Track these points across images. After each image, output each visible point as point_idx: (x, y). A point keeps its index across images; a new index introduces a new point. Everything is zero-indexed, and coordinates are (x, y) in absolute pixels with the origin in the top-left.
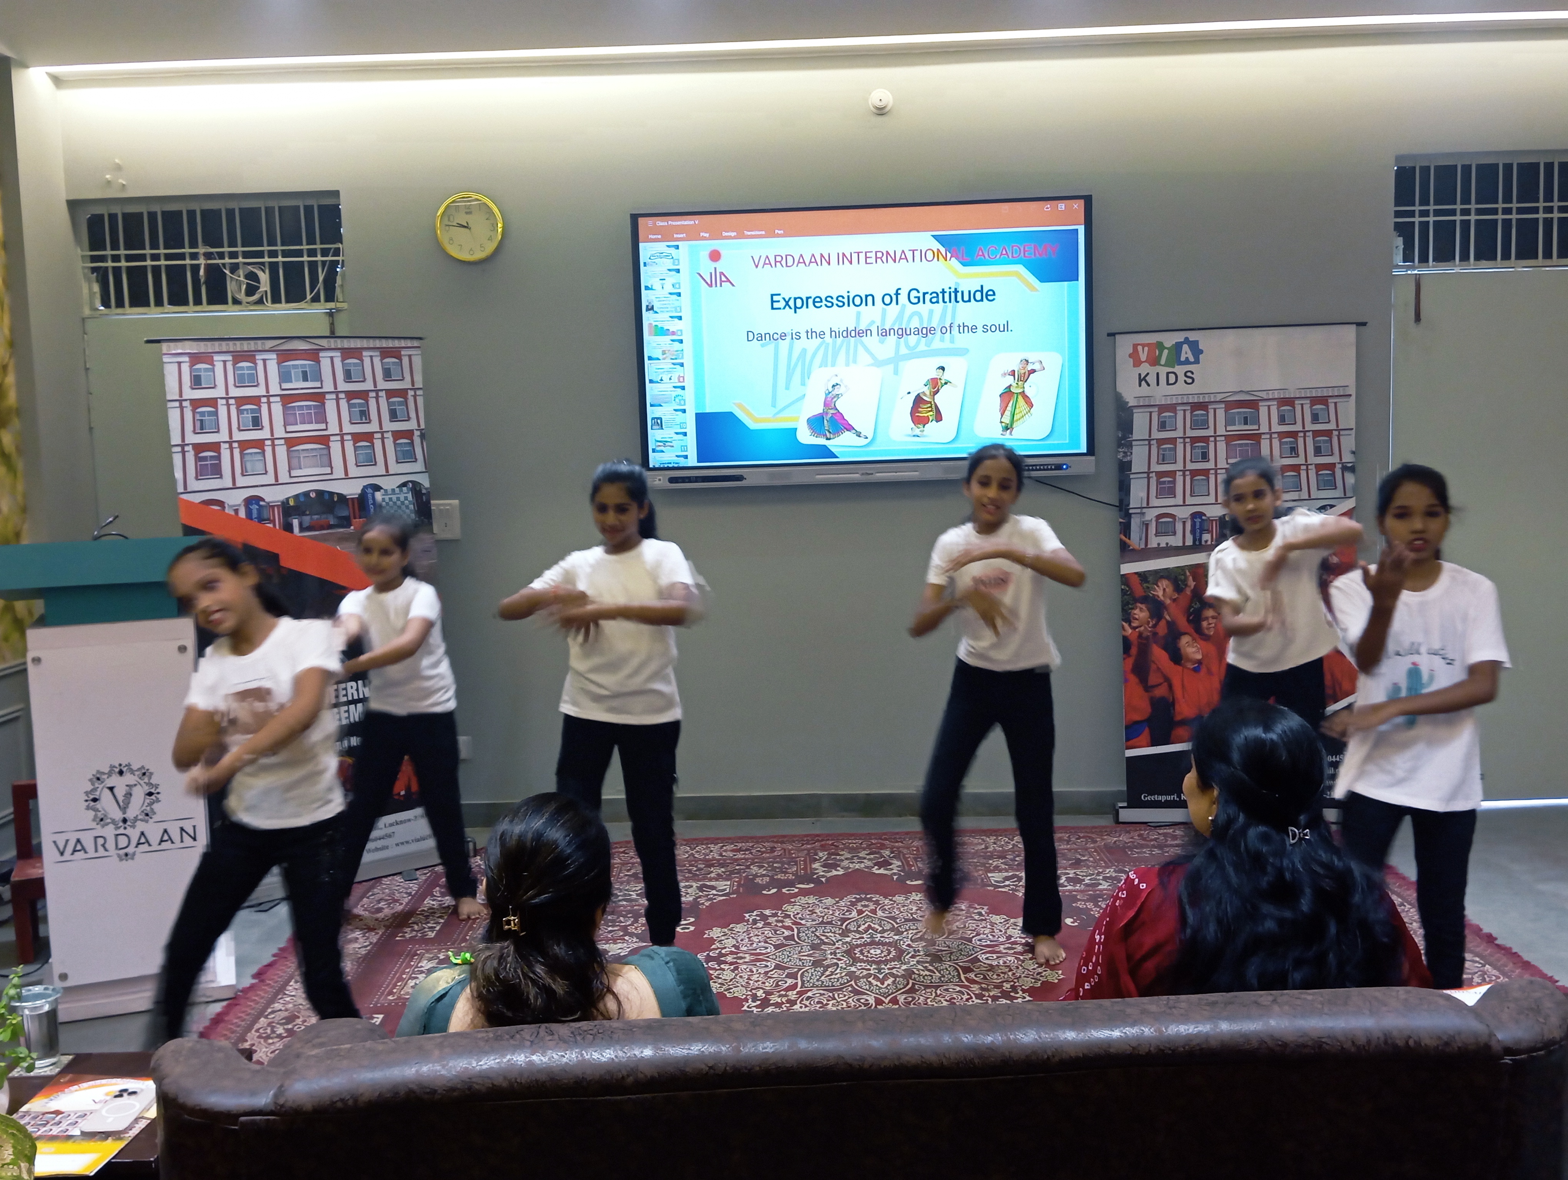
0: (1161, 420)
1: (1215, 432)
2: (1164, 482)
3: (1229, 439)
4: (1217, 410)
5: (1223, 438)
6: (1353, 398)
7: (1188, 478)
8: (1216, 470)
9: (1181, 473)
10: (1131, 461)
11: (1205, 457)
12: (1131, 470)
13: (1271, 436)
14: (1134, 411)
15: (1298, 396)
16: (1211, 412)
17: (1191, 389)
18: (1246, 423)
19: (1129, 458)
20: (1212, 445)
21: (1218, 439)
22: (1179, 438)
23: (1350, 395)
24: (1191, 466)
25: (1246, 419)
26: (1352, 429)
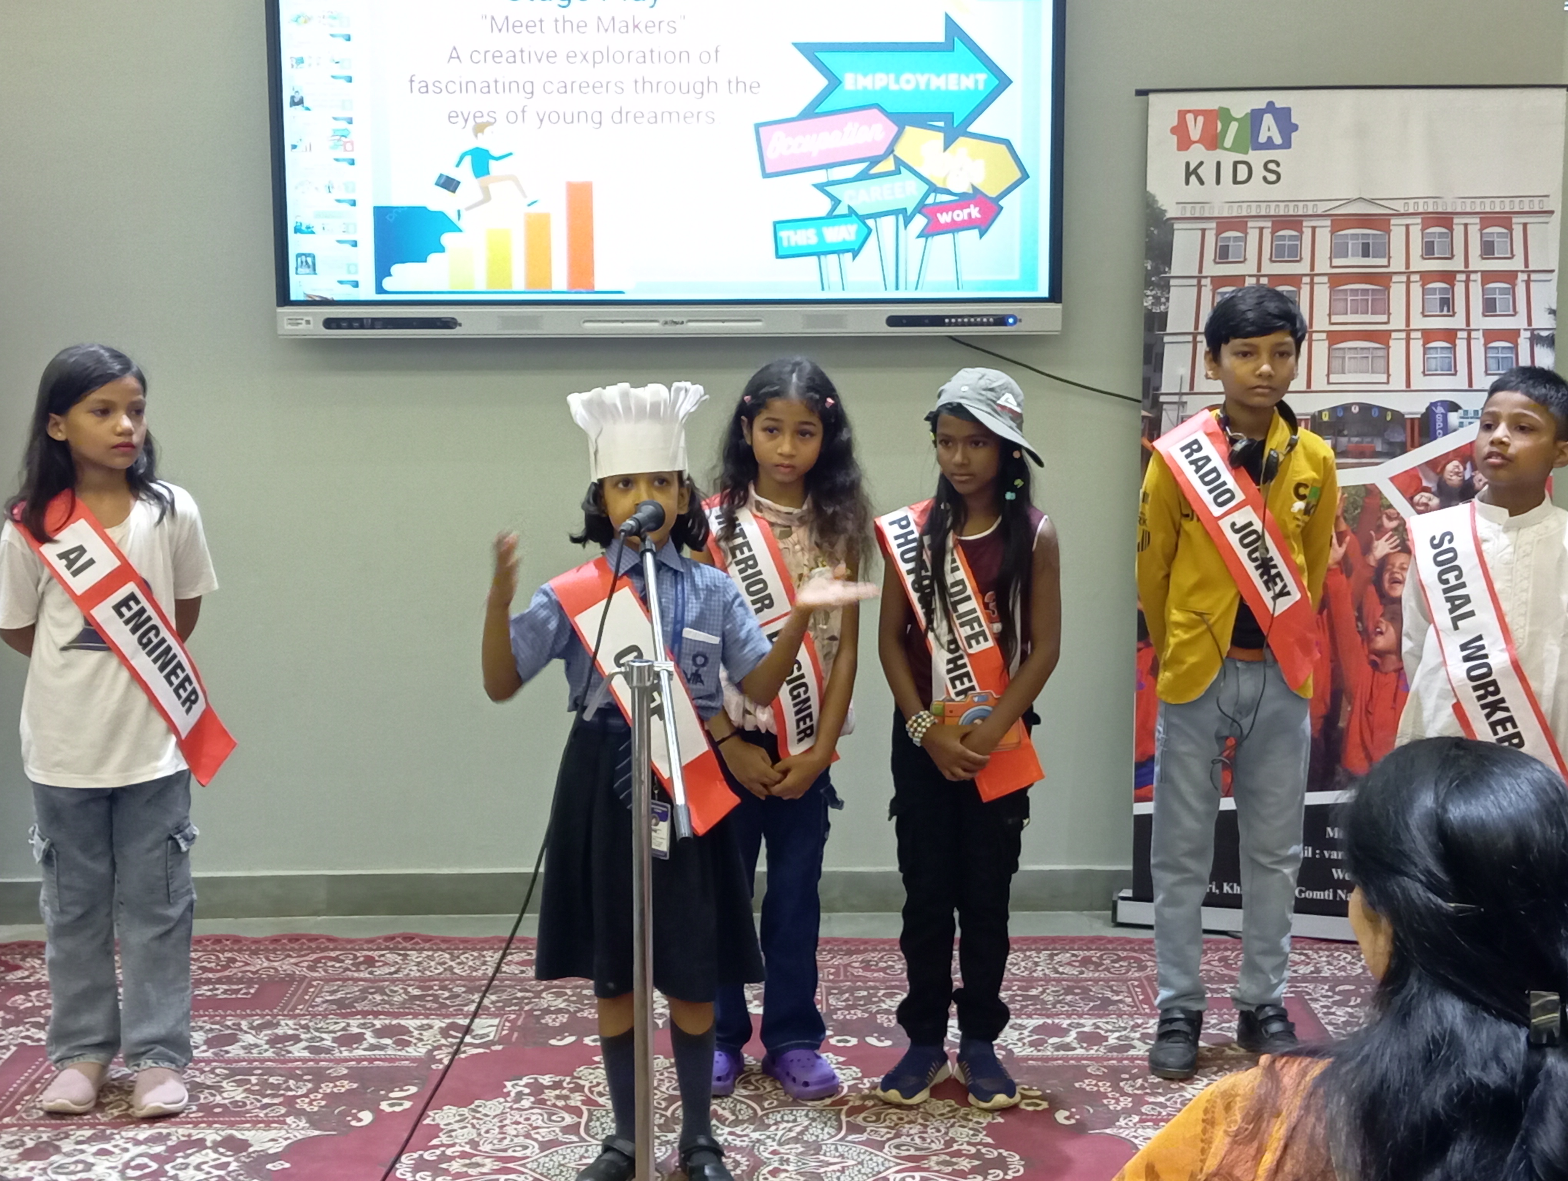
0: (1219, 244)
1: (1312, 268)
3: (1335, 281)
4: (1317, 230)
5: (1324, 280)
6: (1556, 218)
10: (1166, 313)
12: (1165, 330)
13: (1408, 278)
14: (1176, 226)
15: (1455, 211)
16: (1307, 233)
17: (1276, 192)
18: (1365, 255)
19: (1163, 307)
21: (1316, 279)
22: (1250, 276)
23: (1551, 212)
25: (1366, 247)
26: (1552, 271)
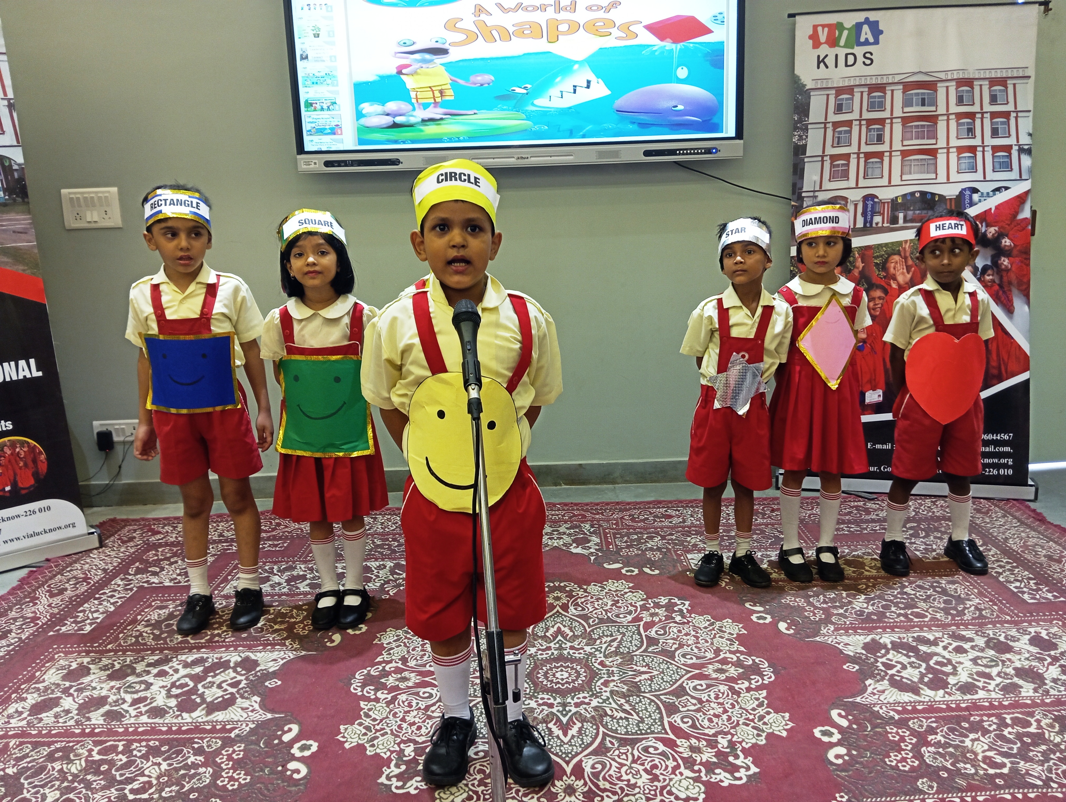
0: (837, 103)
1: (892, 113)
2: (839, 165)
3: (905, 120)
4: (895, 92)
5: (899, 120)
6: (1032, 80)
7: (862, 161)
8: (891, 152)
9: (855, 156)
10: (806, 144)
11: (880, 139)
12: (805, 154)
13: (948, 117)
14: (811, 94)
15: (977, 77)
16: (889, 94)
17: (869, 70)
18: (923, 104)
19: (804, 141)
20: (888, 127)
21: (894, 121)
22: (855, 120)
23: (1029, 77)
24: (865, 149)
25: (923, 101)
26: (1030, 111)
